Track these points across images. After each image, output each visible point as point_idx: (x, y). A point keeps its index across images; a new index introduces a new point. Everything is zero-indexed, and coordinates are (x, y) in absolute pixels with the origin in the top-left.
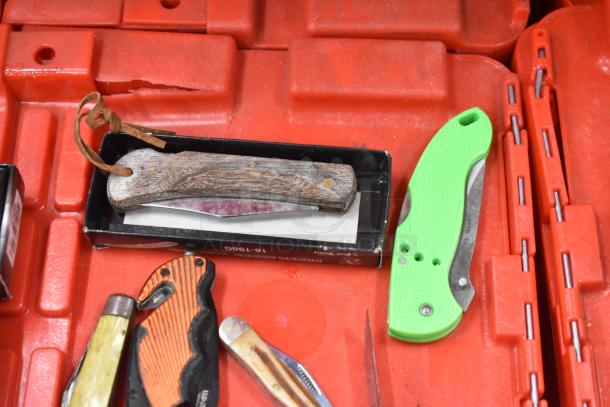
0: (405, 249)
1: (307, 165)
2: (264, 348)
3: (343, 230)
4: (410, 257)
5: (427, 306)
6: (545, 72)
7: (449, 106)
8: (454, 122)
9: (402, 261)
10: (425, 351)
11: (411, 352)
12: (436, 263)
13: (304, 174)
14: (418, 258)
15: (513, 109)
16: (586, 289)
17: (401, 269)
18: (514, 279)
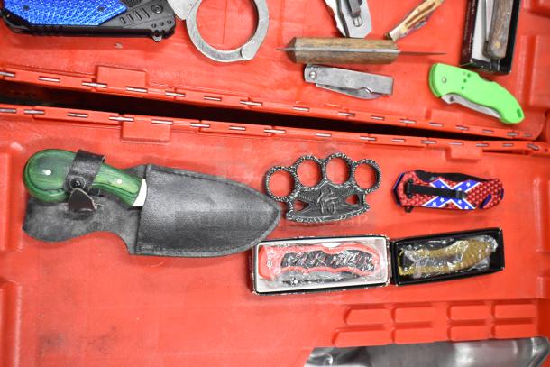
0: (469, 75)
1: (506, 38)
2: (434, 8)
3: (477, 53)
4: (466, 77)
5: (445, 81)
6: (538, 150)
7: (526, 107)
8: (519, 107)
9: (464, 73)
10: (424, 79)
11: (424, 74)
12: (462, 88)
13: (503, 36)
14: (465, 81)
15: (522, 135)
16: (448, 150)
17: (461, 73)
18: (452, 121)
